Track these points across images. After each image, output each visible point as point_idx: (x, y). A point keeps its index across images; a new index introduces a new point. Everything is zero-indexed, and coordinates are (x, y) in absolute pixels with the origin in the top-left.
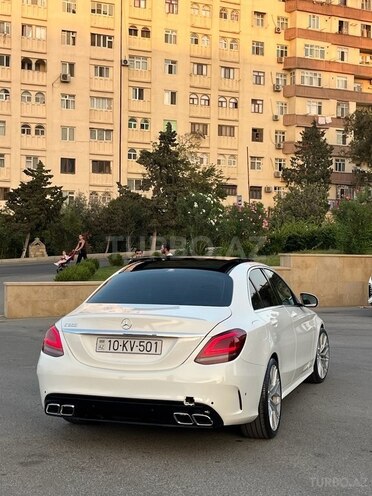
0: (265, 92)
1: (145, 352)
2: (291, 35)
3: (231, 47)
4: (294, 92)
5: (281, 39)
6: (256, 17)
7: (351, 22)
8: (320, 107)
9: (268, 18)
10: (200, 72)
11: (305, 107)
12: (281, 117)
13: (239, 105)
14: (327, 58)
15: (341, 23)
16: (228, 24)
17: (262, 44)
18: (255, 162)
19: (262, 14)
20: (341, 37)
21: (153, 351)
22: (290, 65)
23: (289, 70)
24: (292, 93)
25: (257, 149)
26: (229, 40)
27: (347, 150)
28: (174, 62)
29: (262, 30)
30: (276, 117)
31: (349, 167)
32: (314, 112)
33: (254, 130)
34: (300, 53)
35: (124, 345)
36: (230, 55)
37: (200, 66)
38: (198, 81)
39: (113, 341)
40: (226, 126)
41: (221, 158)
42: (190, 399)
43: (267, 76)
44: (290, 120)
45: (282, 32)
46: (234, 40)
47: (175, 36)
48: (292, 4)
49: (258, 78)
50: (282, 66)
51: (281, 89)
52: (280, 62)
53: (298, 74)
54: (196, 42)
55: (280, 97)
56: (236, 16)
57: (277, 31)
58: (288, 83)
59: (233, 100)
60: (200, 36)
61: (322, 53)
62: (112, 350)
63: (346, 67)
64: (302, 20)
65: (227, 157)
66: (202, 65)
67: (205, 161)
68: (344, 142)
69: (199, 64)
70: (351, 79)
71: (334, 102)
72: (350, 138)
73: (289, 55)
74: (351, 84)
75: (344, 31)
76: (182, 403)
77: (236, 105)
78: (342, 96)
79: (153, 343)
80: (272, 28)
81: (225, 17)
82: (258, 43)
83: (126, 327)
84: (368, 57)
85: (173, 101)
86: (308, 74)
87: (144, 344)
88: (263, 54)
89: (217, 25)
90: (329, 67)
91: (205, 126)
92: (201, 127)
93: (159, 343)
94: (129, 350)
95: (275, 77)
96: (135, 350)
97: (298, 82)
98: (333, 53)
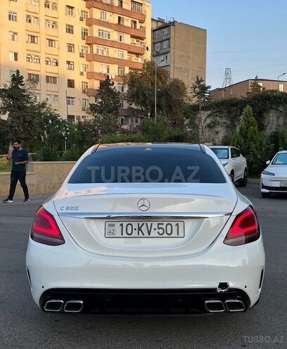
0: (74, 57)
1: (165, 235)
2: (90, 22)
3: (53, 27)
4: (92, 58)
5: (83, 25)
6: (68, 9)
7: (125, 18)
8: (108, 69)
9: (75, 11)
10: (33, 41)
11: (100, 68)
12: (85, 73)
13: (59, 64)
14: (112, 39)
15: (119, 18)
16: (50, 12)
17: (72, 27)
18: (70, 100)
19: (72, 8)
20: (119, 27)
21: (175, 234)
22: (90, 41)
23: (89, 44)
24: (91, 58)
25: (71, 92)
26: (51, 22)
27: (125, 95)
28: (15, 33)
29: (71, 18)
30: (82, 73)
31: (126, 105)
32: (105, 71)
33: (69, 81)
34: (96, 34)
35: (140, 229)
36: (52, 32)
37: (33, 37)
38: (32, 46)
39: (125, 224)
40: (51, 77)
41: (48, 97)
42: (223, 285)
43: (76, 47)
44: (91, 75)
45: (85, 20)
46: (54, 23)
47: (16, 17)
48: (90, 3)
49: (71, 47)
50: (85, 42)
51: (85, 55)
52: (83, 39)
53: (95, 47)
54: (30, 21)
55: (84, 61)
56: (55, 7)
57: (81, 19)
58: (89, 52)
59: (55, 61)
60: (32, 18)
61: (109, 35)
62: (125, 235)
63: (122, 45)
64: (97, 14)
65: (52, 96)
66: (34, 37)
67: (38, 98)
68: (123, 91)
69: (32, 36)
70: (125, 53)
71: (116, 66)
72: (126, 89)
73: (89, 35)
74: (126, 56)
75: (121, 23)
76: (215, 290)
77: (57, 64)
78: (120, 63)
79: (174, 224)
80: (78, 17)
81: (48, 7)
82: (69, 26)
83: (144, 208)
84: (135, 40)
85: (16, 59)
86: (101, 47)
87: (164, 227)
88: (72, 33)
89: (43, 12)
90: (113, 44)
91: (37, 76)
92: (35, 77)
93: (181, 224)
94: (146, 234)
95: (81, 48)
96: (154, 233)
97: (95, 52)
98: (115, 36)
